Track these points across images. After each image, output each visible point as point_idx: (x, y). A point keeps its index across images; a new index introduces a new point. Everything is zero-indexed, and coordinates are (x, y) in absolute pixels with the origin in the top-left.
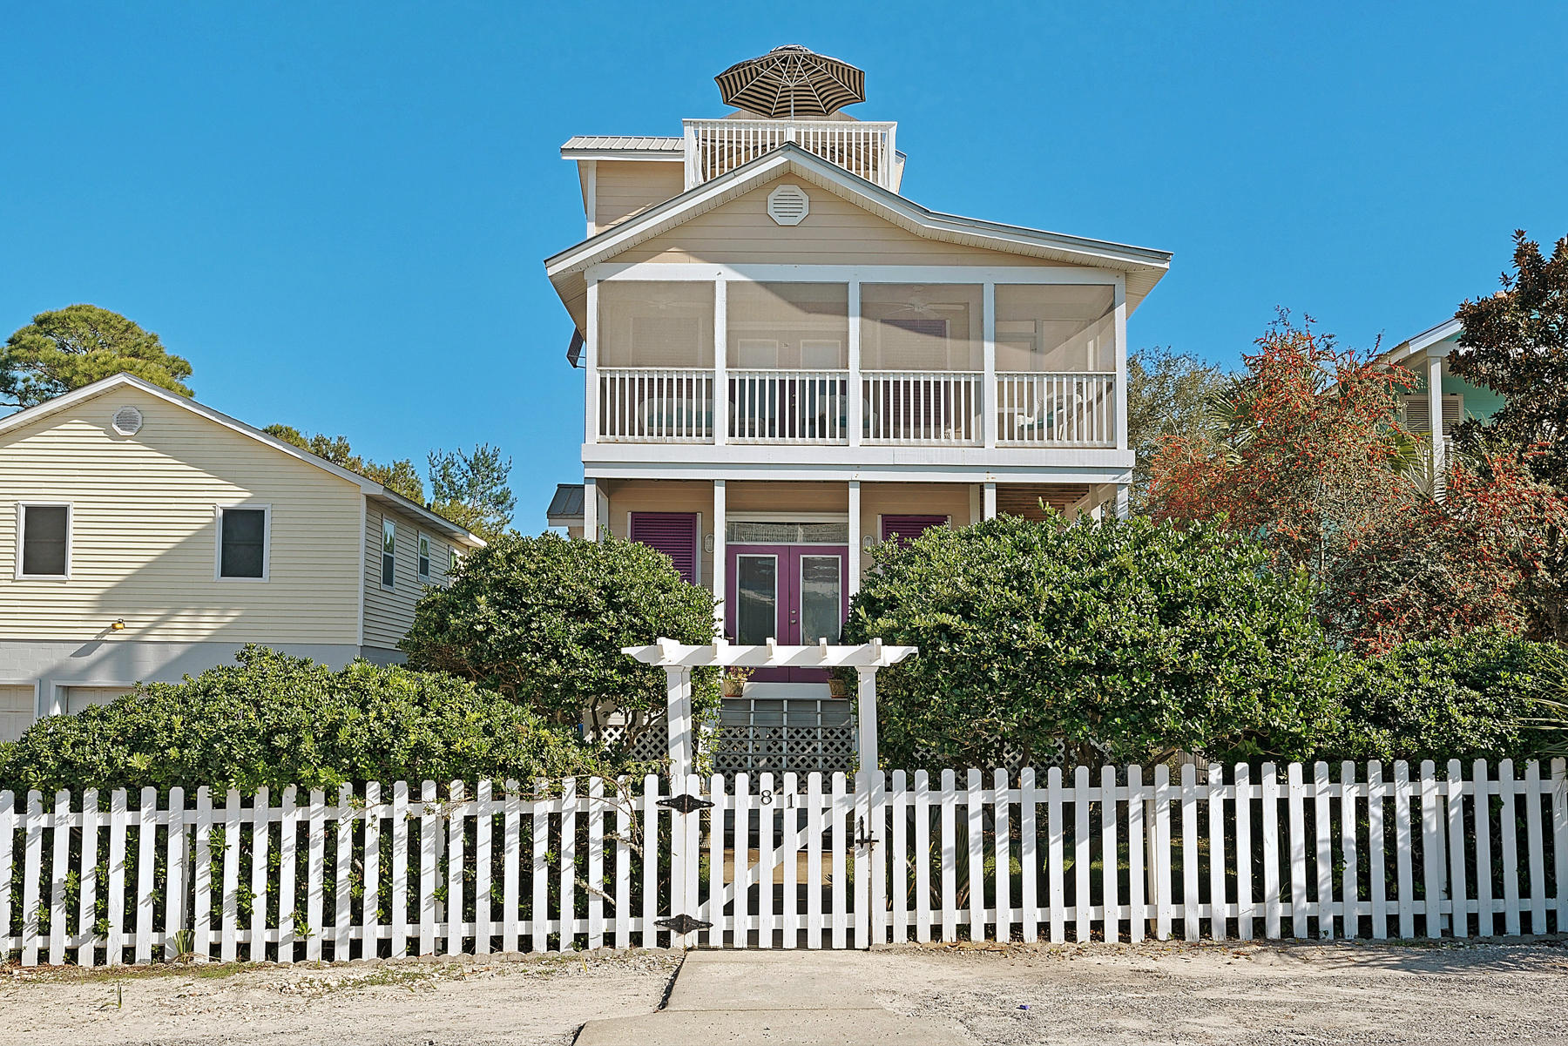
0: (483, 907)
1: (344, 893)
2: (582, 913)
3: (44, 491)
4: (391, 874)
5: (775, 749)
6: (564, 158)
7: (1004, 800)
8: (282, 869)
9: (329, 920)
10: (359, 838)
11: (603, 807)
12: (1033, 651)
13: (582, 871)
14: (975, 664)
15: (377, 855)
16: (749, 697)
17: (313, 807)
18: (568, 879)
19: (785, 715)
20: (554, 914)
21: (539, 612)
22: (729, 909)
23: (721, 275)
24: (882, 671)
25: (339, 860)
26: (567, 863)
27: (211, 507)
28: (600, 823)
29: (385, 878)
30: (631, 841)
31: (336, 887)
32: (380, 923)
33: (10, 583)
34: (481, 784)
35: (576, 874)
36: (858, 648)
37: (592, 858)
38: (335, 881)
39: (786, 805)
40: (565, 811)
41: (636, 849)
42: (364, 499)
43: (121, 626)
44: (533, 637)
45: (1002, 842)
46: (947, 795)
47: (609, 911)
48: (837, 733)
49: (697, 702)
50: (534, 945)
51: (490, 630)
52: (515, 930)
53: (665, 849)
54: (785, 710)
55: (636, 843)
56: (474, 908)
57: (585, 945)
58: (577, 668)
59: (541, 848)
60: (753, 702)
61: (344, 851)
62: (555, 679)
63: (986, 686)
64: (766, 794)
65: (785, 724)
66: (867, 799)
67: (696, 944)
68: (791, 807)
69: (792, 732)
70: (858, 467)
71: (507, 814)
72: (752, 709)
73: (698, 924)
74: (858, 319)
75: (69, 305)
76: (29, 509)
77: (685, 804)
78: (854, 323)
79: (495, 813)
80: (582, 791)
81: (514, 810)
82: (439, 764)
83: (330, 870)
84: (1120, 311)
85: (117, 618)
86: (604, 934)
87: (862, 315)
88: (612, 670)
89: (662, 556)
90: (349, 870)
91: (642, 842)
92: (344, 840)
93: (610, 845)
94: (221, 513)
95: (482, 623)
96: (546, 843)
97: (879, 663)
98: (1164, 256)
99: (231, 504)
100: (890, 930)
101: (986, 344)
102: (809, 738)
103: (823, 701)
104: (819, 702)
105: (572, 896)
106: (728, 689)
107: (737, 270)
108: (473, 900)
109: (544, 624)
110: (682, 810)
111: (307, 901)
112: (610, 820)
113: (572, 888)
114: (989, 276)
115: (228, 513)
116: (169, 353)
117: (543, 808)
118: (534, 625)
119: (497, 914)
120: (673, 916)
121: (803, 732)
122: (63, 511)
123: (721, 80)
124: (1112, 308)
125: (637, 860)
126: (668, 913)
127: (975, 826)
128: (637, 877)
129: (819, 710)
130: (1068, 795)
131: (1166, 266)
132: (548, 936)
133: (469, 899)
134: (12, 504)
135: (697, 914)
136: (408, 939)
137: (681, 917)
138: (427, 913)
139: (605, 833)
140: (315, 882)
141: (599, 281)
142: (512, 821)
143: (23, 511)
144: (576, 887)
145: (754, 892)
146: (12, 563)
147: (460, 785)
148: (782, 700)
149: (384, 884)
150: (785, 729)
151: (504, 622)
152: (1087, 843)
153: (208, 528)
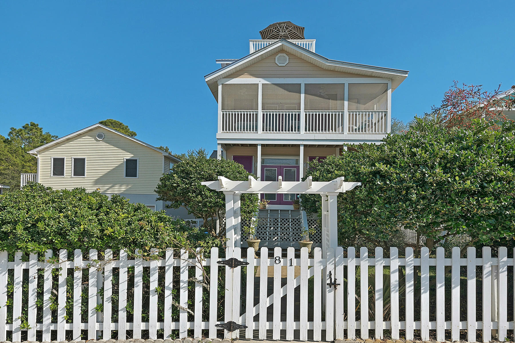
0: (122, 315)
1: (48, 307)
2: (176, 319)
3: (79, 154)
4: (73, 298)
5: (276, 224)
6: (217, 63)
7: (412, 264)
8: (14, 294)
9: (40, 320)
10: (55, 278)
11: (188, 264)
12: (436, 184)
13: (176, 297)
14: (398, 191)
15: (66, 287)
16: (268, 209)
17: (32, 262)
18: (169, 301)
19: (279, 215)
20: (161, 319)
21: (195, 179)
22: (256, 318)
23: (260, 82)
24: (341, 195)
25: (45, 290)
26: (168, 293)
27: (123, 159)
28: (187, 272)
29: (70, 299)
30: (203, 282)
31: (43, 304)
32: (67, 322)
33: (70, 178)
34: (122, 252)
35: (173, 299)
36: (328, 183)
37: (182, 291)
38: (43, 300)
39: (289, 264)
40: (167, 266)
41: (206, 286)
42: (163, 157)
43: (99, 189)
44: (192, 188)
45: (410, 286)
46: (378, 261)
47: (191, 318)
48: (296, 220)
49: (250, 210)
50: (150, 336)
51: (178, 186)
52: (140, 327)
53: (222, 286)
54: (279, 213)
55: (206, 283)
56: (118, 315)
57: (178, 336)
58: (208, 198)
59: (154, 285)
60: (269, 210)
61: (48, 285)
62: (200, 202)
63: (408, 203)
64: (277, 258)
65: (279, 217)
66: (334, 262)
67: (238, 337)
68: (291, 265)
69: (281, 220)
70: (303, 140)
71: (136, 267)
72: (269, 213)
73: (239, 327)
74: (304, 95)
75: (107, 119)
76: (75, 159)
77: (233, 263)
78: (303, 96)
79: (130, 266)
80: (177, 255)
81: (139, 265)
82: (96, 241)
83: (40, 295)
84: (389, 92)
85: (98, 187)
86: (188, 330)
87: (305, 93)
88: (220, 199)
89: (240, 165)
90: (51, 295)
91: (209, 283)
92: (48, 279)
93: (192, 285)
94: (125, 160)
95: (176, 183)
96: (157, 282)
97: (340, 190)
98: (406, 72)
99: (128, 158)
100: (346, 332)
101: (345, 102)
102: (286, 222)
103: (291, 211)
104: (290, 211)
105: (171, 310)
106: (262, 207)
107: (266, 80)
108: (117, 311)
109: (196, 184)
110: (231, 266)
111: (28, 310)
112: (192, 271)
113: (171, 306)
114: (346, 81)
115: (127, 160)
116: (131, 130)
117: (154, 265)
118: (193, 184)
119: (130, 318)
120: (226, 322)
121: (285, 220)
122: (84, 160)
123: (261, 32)
124: (386, 90)
125: (206, 292)
126: (223, 320)
127: (395, 278)
128: (206, 301)
129: (290, 213)
130: (448, 262)
131: (407, 75)
132: (158, 331)
133: (115, 310)
134: (70, 158)
135: (239, 321)
136: (82, 331)
137: (230, 323)
138: (92, 318)
139: (189, 278)
140: (32, 300)
141: (222, 84)
142: (139, 270)
143: (73, 160)
144: (173, 305)
145: (270, 310)
146: (71, 173)
147: (110, 252)
148: (278, 210)
149: (69, 302)
150: (279, 219)
151: (183, 183)
152: (458, 288)
153: (122, 164)
